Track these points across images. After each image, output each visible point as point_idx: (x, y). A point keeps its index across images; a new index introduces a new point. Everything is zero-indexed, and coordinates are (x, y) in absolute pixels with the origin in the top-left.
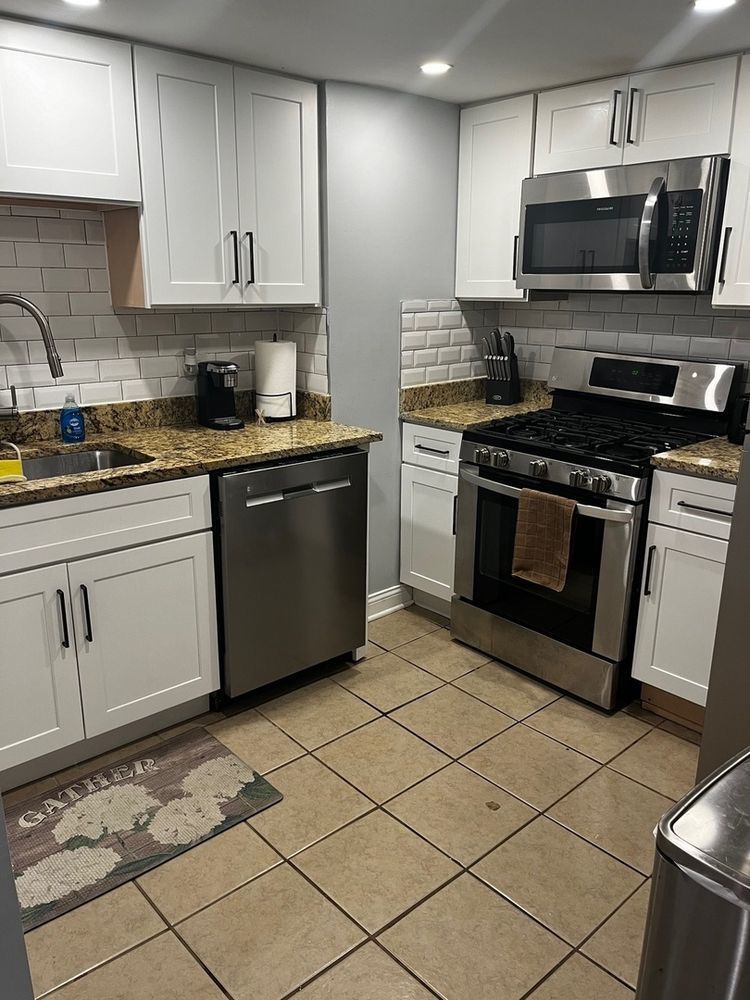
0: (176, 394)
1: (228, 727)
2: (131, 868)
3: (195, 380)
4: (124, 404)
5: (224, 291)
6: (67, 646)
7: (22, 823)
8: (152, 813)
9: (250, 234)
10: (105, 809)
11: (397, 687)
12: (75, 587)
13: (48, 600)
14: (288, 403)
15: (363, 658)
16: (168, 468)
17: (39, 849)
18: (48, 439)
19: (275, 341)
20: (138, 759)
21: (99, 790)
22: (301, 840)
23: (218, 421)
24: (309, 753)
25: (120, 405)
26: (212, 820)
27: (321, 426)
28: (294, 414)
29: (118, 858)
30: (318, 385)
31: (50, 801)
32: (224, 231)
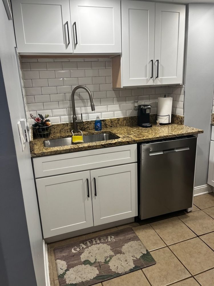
0: (131, 115)
1: (140, 229)
2: (101, 278)
3: (137, 111)
4: (115, 119)
5: (148, 81)
6: (89, 197)
7: (73, 251)
8: (111, 257)
9: (158, 61)
10: (97, 252)
11: (204, 226)
12: (92, 178)
13: (84, 182)
14: (168, 119)
15: (191, 211)
16: (123, 141)
17: (76, 262)
18: (91, 129)
19: (165, 97)
20: (109, 235)
21: (96, 244)
22: (161, 283)
23: (144, 124)
24: (168, 246)
25: (113, 119)
26: (130, 266)
27: (180, 127)
28: (170, 122)
29: (97, 272)
30: (180, 112)
31: (82, 244)
32: (149, 60)
